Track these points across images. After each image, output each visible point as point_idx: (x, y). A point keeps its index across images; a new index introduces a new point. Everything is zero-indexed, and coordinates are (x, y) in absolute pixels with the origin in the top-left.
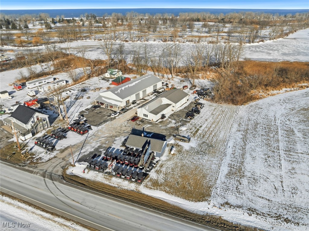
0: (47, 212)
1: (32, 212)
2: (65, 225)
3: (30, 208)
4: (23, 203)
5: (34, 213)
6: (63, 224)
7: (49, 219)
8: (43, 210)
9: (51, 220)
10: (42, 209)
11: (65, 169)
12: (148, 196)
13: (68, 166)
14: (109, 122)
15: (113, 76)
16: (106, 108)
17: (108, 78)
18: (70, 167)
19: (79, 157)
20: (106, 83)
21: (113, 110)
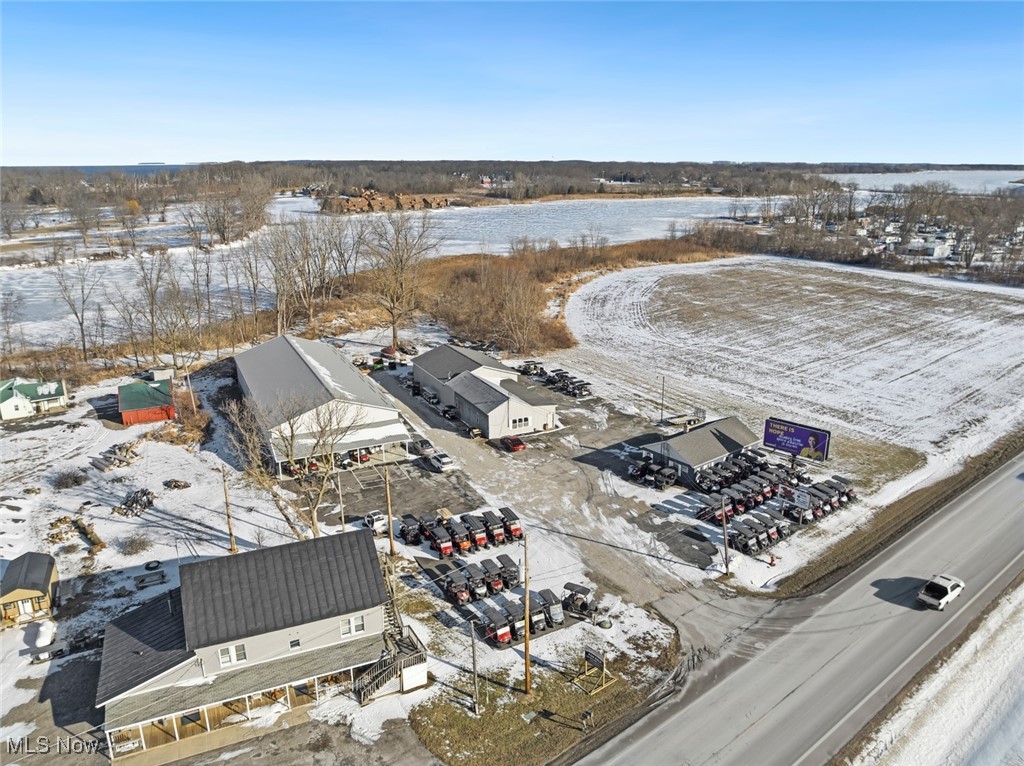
11: (742, 592)
12: (900, 502)
13: (727, 585)
14: (470, 483)
15: (45, 406)
16: (349, 469)
17: (30, 419)
18: (732, 581)
19: (682, 561)
20: (77, 430)
21: (385, 461)
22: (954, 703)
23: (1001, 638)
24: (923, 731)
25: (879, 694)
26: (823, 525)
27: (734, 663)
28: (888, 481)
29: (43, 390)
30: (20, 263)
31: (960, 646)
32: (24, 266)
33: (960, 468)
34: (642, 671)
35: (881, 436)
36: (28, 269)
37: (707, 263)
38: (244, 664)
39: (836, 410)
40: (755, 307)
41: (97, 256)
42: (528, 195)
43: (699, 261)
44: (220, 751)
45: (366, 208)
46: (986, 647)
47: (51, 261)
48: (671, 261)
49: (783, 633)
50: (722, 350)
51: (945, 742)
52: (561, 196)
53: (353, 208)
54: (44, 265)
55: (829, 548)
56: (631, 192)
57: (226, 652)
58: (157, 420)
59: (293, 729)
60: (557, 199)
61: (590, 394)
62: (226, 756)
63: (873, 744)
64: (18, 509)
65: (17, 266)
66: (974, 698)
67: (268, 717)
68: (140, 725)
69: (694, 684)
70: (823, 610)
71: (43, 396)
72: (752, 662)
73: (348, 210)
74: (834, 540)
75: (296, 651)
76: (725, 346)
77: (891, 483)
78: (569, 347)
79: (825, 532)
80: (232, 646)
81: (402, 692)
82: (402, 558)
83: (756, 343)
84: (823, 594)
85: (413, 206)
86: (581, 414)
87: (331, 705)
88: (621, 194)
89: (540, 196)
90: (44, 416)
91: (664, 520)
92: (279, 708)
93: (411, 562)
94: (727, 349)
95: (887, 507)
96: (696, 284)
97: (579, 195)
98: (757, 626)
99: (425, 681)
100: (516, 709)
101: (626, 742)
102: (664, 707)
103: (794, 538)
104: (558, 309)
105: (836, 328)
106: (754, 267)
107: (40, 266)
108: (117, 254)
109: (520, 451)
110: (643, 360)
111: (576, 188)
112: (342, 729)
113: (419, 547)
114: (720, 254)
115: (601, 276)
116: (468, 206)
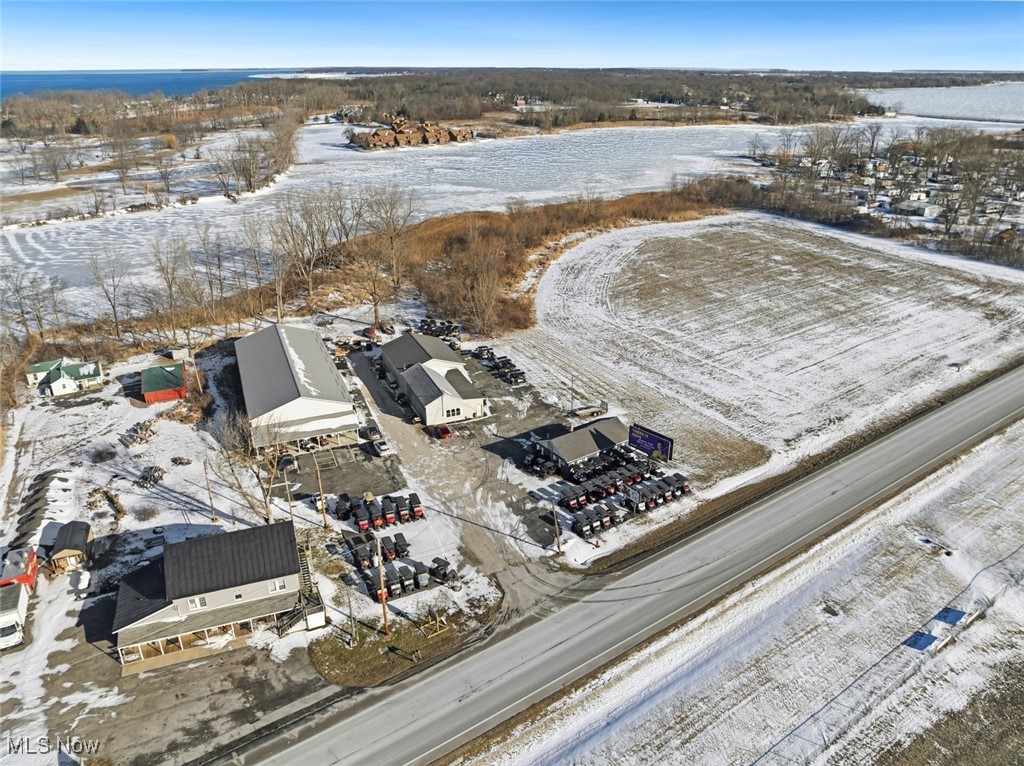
0: (703, 611)
1: (687, 634)
2: (752, 594)
3: (674, 635)
4: (650, 643)
5: (692, 632)
6: (747, 597)
7: (723, 612)
8: (695, 616)
9: (728, 609)
10: (688, 617)
11: (564, 568)
12: (727, 496)
13: (555, 562)
14: (400, 467)
15: (86, 383)
16: (312, 451)
17: (75, 395)
18: (561, 560)
19: (531, 541)
20: (110, 408)
21: (340, 445)
22: (666, 658)
23: (729, 612)
24: (635, 675)
25: (618, 648)
26: (651, 515)
27: (532, 620)
28: (726, 476)
29: (84, 371)
30: (66, 217)
31: (695, 617)
32: (70, 219)
33: (794, 466)
34: (468, 623)
35: (745, 432)
36: (74, 223)
37: (697, 222)
38: (205, 609)
39: (723, 404)
40: (712, 282)
41: (135, 208)
42: (557, 123)
43: (691, 219)
44: (189, 662)
45: (392, 143)
46: (715, 618)
47: (93, 215)
48: (664, 219)
49: (575, 601)
50: (660, 333)
51: (647, 682)
52: (591, 124)
53: (379, 143)
54: (88, 218)
55: (647, 534)
56: (663, 119)
57: (193, 601)
58: (171, 399)
59: (235, 651)
60: (586, 127)
61: (525, 381)
62: (191, 666)
63: (597, 680)
64: (66, 480)
65: (64, 219)
66: (683, 655)
67: (220, 642)
68: (139, 645)
69: (498, 634)
70: (612, 585)
71: (84, 377)
72: (545, 620)
73: (375, 145)
74: (656, 527)
75: (239, 601)
76: (664, 329)
77: (728, 479)
78: (526, 328)
79: (651, 521)
80: (197, 598)
81: (307, 630)
82: (332, 531)
83: (693, 326)
84: (619, 573)
85: (438, 140)
86: (509, 402)
87: (260, 637)
88: (653, 120)
89: (569, 124)
90: (86, 394)
91: (534, 506)
92: (228, 637)
93: (338, 534)
94: (664, 332)
95: (713, 500)
96: (672, 251)
97: (609, 123)
98: (561, 595)
99: (324, 623)
100: (376, 644)
101: (438, 670)
102: (472, 649)
103: (624, 526)
104: (534, 280)
105: (776, 310)
106: (741, 229)
107: (84, 218)
108: (152, 205)
109: (447, 439)
110: (586, 343)
111: (607, 115)
112: (265, 652)
113: (346, 522)
114: (714, 210)
115: (589, 239)
116: (494, 137)
